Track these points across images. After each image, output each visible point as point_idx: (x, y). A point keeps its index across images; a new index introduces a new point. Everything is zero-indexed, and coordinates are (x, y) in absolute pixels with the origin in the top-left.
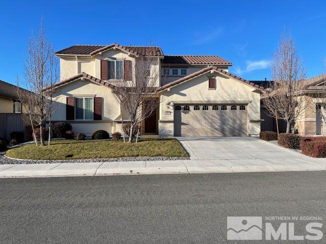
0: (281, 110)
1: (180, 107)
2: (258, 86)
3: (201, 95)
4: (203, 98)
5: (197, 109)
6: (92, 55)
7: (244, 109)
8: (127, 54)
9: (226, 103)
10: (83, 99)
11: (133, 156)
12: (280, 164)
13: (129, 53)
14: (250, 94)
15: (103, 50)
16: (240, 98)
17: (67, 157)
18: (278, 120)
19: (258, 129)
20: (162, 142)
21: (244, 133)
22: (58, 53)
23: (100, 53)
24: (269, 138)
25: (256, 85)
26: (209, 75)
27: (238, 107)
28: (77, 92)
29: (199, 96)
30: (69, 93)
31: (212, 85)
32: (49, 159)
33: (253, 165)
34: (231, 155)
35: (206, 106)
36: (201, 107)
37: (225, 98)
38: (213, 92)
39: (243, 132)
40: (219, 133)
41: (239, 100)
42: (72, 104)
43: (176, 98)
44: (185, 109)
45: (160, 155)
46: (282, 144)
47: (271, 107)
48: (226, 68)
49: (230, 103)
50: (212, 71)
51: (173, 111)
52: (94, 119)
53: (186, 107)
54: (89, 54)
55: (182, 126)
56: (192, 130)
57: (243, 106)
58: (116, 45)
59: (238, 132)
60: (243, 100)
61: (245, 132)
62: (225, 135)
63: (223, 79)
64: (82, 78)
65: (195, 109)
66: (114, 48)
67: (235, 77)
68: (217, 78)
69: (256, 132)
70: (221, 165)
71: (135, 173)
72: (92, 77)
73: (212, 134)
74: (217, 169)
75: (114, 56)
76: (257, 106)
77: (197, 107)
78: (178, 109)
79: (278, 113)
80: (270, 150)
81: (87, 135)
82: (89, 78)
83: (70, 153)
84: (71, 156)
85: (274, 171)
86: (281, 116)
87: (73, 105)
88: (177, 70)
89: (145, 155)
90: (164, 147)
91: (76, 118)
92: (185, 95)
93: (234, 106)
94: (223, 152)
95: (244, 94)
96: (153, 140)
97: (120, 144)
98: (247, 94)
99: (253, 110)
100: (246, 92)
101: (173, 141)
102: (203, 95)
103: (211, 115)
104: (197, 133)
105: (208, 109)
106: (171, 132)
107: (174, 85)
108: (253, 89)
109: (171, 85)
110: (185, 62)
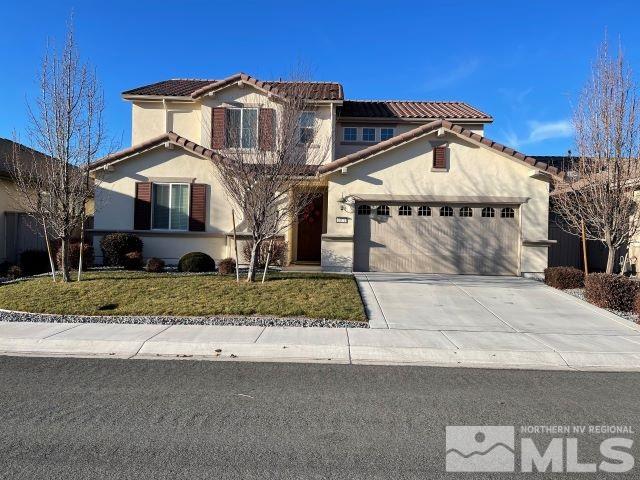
0: (595, 221)
1: (369, 208)
2: (545, 165)
3: (414, 182)
4: (418, 191)
5: (405, 214)
6: (194, 97)
7: (512, 215)
8: (266, 95)
9: (470, 201)
10: (168, 187)
11: (242, 313)
12: (580, 349)
13: (270, 94)
14: (522, 184)
15: (217, 87)
16: (501, 193)
17: (102, 309)
18: (587, 241)
19: (540, 261)
20: (321, 282)
21: (509, 270)
22: (128, 92)
23: (211, 94)
24: (563, 283)
25: (539, 163)
26: (436, 139)
27: (498, 211)
28: (156, 173)
29: (410, 185)
30: (142, 173)
31: (441, 162)
32: (63, 313)
33: (513, 348)
34: (467, 321)
35: (425, 208)
36: (416, 209)
37: (466, 189)
38: (441, 176)
39: (505, 267)
40: (452, 266)
41: (498, 195)
42: (146, 197)
43: (361, 189)
44: (379, 213)
45: (303, 313)
46: (594, 298)
47: (571, 211)
48: (479, 126)
49: (476, 201)
50: (441, 131)
51: (352, 216)
52: (190, 229)
53: (382, 209)
54: (189, 94)
55: (372, 250)
56: (391, 257)
57: (508, 210)
58: (245, 77)
59: (493, 266)
60: (506, 195)
61: (510, 267)
62: (462, 273)
63: (467, 149)
64: (166, 144)
65: (401, 213)
66: (239, 83)
67: (492, 144)
68: (453, 146)
69: (533, 267)
70: (434, 346)
71: (225, 356)
72: (187, 142)
73: (434, 268)
74: (423, 355)
75: (240, 100)
76: (538, 209)
77: (405, 208)
78: (365, 213)
79: (589, 226)
80: (561, 311)
81: (167, 262)
82: (181, 143)
83: (113, 301)
84: (112, 307)
85: (560, 368)
86: (595, 235)
87: (148, 200)
88: (373, 131)
89: (269, 313)
90: (318, 295)
91: (155, 227)
92: (378, 182)
93: (488, 209)
94: (450, 312)
95: (510, 183)
96: (301, 278)
97: (226, 283)
98: (517, 183)
99: (528, 218)
100: (513, 177)
101: (346, 281)
102: (418, 183)
103: (435, 227)
104: (401, 264)
105: (429, 214)
106: (346, 260)
107: (357, 159)
108: (534, 171)
109: (351, 161)
110: (390, 114)
